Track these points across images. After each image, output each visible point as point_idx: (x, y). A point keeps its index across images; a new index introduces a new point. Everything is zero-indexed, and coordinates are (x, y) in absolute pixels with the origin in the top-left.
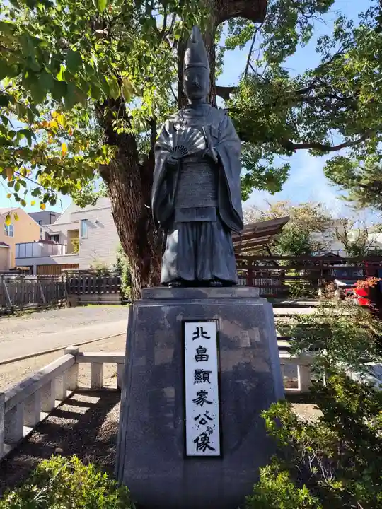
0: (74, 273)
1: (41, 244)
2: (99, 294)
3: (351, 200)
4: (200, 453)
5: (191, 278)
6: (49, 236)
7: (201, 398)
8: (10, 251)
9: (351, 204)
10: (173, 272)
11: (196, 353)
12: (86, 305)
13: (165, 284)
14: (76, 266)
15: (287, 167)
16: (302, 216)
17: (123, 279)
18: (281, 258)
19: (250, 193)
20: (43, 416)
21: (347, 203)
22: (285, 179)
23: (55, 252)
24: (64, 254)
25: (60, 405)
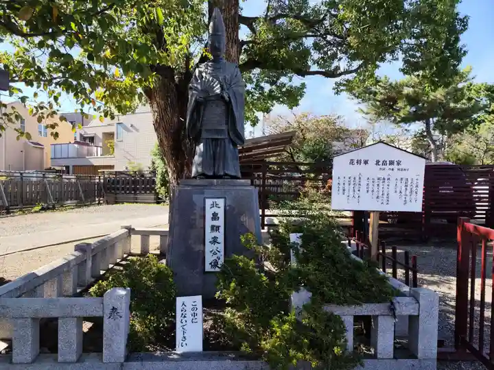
0: (111, 173)
1: (76, 145)
2: (135, 194)
3: (367, 113)
4: (213, 270)
5: (211, 174)
6: (84, 138)
7: (215, 240)
8: (45, 151)
9: (368, 116)
10: (200, 170)
11: (212, 216)
12: (123, 203)
13: (195, 177)
14: (112, 167)
15: (303, 85)
16: (323, 126)
17: (158, 179)
18: (302, 164)
19: (272, 106)
20: (111, 266)
21: (364, 115)
22: (301, 96)
23: (90, 154)
24: (99, 156)
25: (121, 261)
